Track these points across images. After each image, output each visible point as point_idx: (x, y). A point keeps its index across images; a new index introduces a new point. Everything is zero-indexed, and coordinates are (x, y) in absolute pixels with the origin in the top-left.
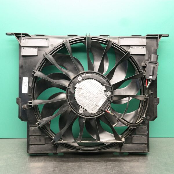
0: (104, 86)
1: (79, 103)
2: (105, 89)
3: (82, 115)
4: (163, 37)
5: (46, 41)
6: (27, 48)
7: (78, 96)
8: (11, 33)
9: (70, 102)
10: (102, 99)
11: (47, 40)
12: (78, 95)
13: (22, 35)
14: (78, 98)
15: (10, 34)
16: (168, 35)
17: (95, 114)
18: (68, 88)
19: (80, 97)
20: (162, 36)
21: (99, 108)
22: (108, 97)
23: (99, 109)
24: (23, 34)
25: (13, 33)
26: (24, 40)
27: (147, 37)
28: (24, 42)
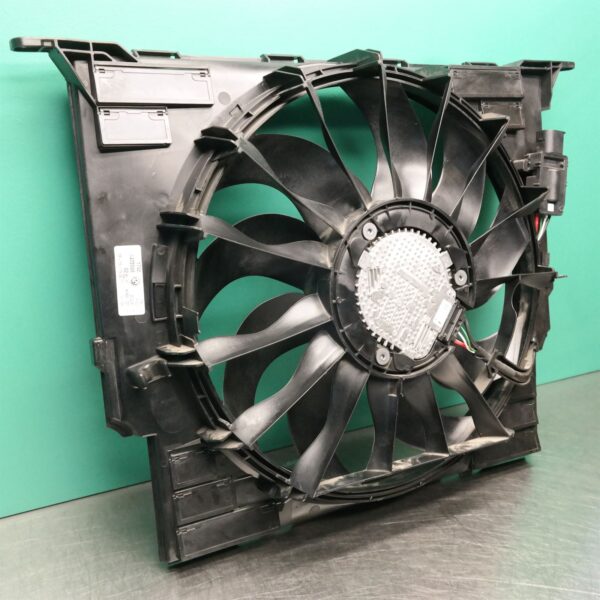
0: (446, 252)
1: (373, 329)
2: (451, 264)
3: (389, 372)
4: (563, 70)
5: (198, 78)
6: (123, 113)
7: (370, 301)
8: (43, 41)
9: (345, 328)
10: (444, 302)
11: (203, 75)
12: (369, 297)
13: (92, 53)
14: (369, 310)
15: (39, 44)
16: (573, 64)
17: (425, 359)
18: (335, 274)
19: (375, 305)
20: (560, 66)
21: (436, 334)
22: (458, 289)
23: (437, 338)
24: (97, 46)
25: (52, 41)
26: (107, 74)
27: (523, 68)
28: (110, 82)
